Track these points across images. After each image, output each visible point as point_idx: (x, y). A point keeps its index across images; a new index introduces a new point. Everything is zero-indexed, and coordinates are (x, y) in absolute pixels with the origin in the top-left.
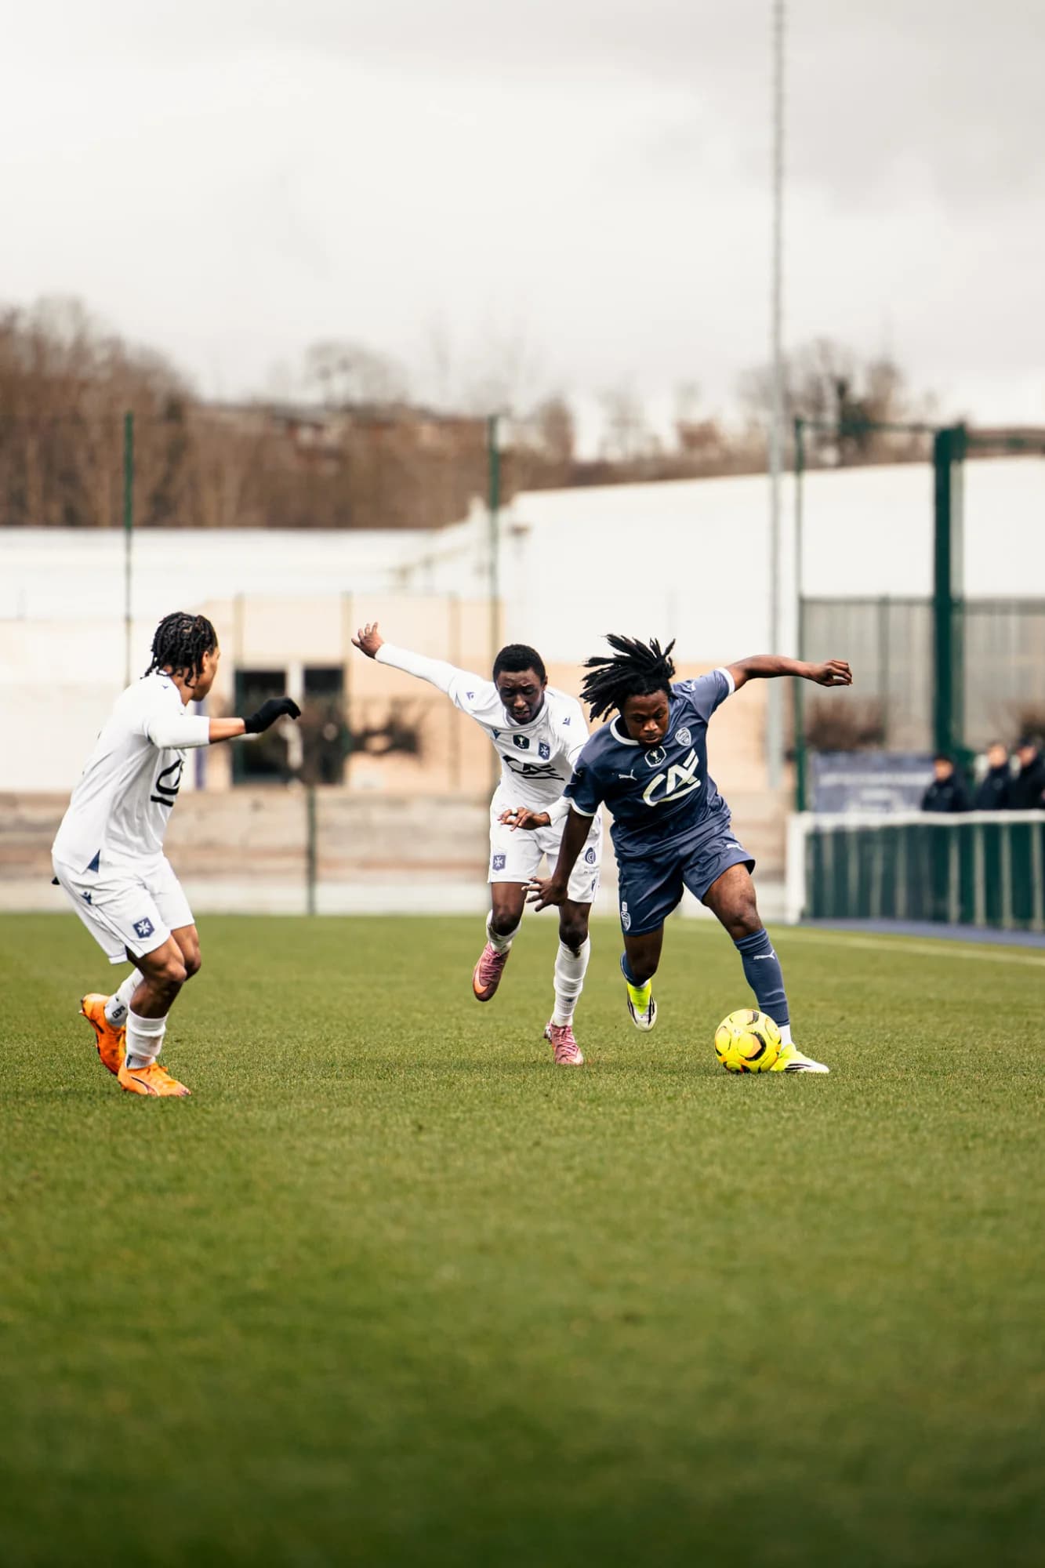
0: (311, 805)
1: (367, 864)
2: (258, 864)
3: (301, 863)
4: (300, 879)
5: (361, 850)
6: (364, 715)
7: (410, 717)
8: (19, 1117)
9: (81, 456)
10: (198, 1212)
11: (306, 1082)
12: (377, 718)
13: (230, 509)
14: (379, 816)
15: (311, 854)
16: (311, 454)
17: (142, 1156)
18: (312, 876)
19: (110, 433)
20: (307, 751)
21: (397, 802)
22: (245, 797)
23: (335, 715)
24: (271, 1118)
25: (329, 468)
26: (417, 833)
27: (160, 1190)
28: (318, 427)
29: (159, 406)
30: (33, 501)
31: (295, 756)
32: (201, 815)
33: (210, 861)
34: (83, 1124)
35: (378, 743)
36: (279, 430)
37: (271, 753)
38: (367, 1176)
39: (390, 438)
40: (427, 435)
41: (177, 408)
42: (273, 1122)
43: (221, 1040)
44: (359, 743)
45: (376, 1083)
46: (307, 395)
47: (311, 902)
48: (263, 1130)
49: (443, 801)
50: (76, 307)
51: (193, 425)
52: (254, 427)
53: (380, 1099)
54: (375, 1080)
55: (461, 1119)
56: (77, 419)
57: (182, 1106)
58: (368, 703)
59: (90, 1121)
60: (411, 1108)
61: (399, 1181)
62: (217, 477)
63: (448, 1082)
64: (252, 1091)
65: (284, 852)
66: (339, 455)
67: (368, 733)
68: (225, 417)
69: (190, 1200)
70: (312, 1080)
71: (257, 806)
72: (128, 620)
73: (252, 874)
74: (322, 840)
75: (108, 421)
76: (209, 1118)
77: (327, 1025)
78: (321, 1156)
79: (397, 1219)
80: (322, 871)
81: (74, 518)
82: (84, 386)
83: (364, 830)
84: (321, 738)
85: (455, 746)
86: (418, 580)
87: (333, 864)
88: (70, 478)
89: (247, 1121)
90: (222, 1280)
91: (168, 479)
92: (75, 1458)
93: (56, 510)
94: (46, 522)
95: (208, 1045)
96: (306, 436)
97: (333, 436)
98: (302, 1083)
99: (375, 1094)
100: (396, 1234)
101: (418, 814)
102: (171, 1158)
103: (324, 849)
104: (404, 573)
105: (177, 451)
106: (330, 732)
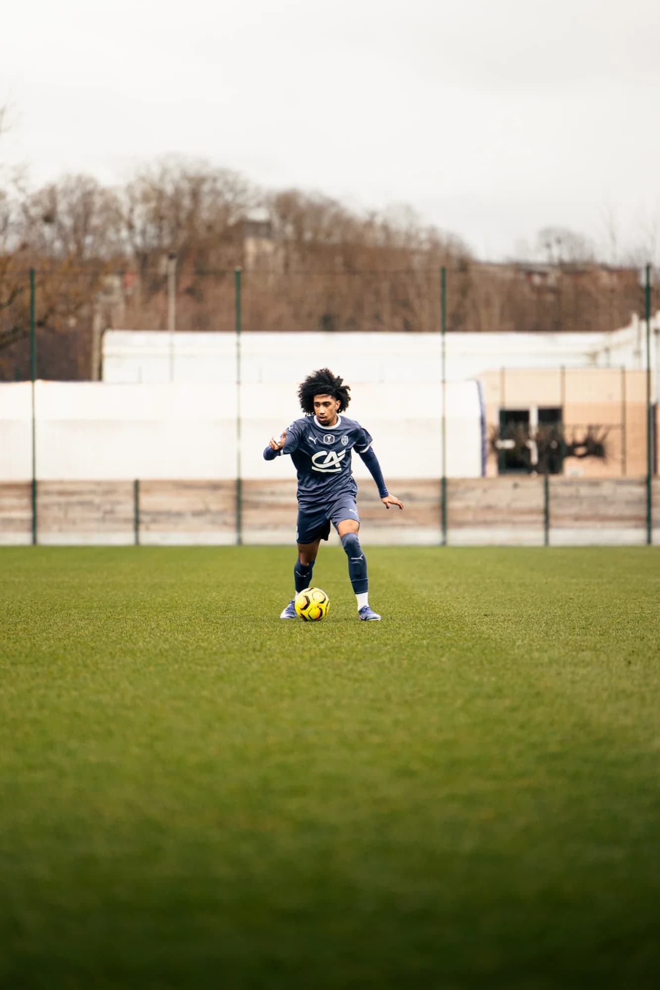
0: (546, 485)
1: (577, 518)
2: (517, 518)
3: (541, 518)
4: (541, 526)
5: (574, 510)
6: (573, 435)
7: (599, 435)
8: (404, 657)
9: (412, 293)
10: (514, 709)
11: (560, 638)
12: (580, 437)
13: (496, 320)
14: (584, 491)
15: (546, 512)
16: (539, 290)
17: (476, 678)
18: (547, 525)
19: (429, 279)
20: (540, 455)
21: (595, 483)
22: (508, 481)
23: (557, 435)
24: (545, 658)
25: (550, 298)
26: (605, 500)
27: (490, 697)
28: (543, 275)
29: (455, 264)
30: (386, 317)
31: (534, 458)
32: (485, 491)
33: (490, 517)
34: (440, 661)
35: (581, 451)
36: (522, 276)
37: (521, 457)
38: (605, 690)
39: (585, 281)
40: (605, 279)
41: (465, 265)
42: (546, 660)
43: (509, 615)
44: (570, 451)
45: (600, 638)
46: (538, 257)
47: (547, 539)
48: (542, 664)
49: (619, 482)
50: (408, 210)
51: (474, 275)
52: (509, 275)
53: (603, 647)
54: (599, 636)
55: (652, 657)
56: (410, 271)
57: (494, 651)
58: (575, 427)
59: (444, 659)
60: (622, 651)
61: (623, 691)
62: (488, 303)
63: (640, 637)
64: (532, 642)
65: (531, 511)
66: (556, 291)
67: (576, 445)
68: (491, 269)
69: (507, 702)
70: (564, 637)
71: (516, 486)
72: (444, 382)
73: (514, 523)
74: (552, 503)
75: (428, 272)
76: (510, 657)
77: (567, 606)
78: (577, 678)
79: (626, 712)
80: (552, 521)
81: (408, 327)
82: (414, 252)
83: (577, 499)
84: (549, 447)
85: (624, 452)
86: (602, 360)
87: (559, 517)
88: (406, 304)
89: (532, 659)
90: (534, 746)
91: (460, 305)
92: (468, 844)
93: (398, 321)
94: (393, 329)
95: (502, 617)
96: (537, 280)
97: (551, 280)
98: (558, 638)
99: (600, 644)
100: (627, 721)
101: (606, 490)
102: (493, 679)
103: (554, 510)
104: (593, 356)
105: (465, 290)
106: (554, 445)
